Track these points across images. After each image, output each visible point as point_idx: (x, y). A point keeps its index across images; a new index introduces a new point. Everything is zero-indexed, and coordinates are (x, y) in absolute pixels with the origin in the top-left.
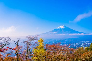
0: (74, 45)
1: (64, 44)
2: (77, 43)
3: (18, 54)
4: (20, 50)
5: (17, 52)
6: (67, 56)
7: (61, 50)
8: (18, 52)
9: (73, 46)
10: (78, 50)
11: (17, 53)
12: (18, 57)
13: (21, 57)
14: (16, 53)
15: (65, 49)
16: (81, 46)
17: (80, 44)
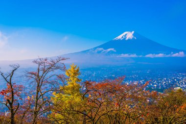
0: (159, 83)
1: (134, 80)
2: (166, 76)
3: (11, 107)
4: (18, 96)
5: (11, 101)
6: (140, 112)
7: (125, 95)
8: (13, 101)
9: (155, 86)
10: (168, 94)
11: (11, 104)
12: (13, 114)
13: (22, 115)
14: (8, 104)
15: (136, 92)
16: (177, 86)
17: (174, 80)
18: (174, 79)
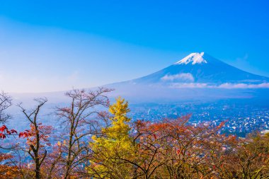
0: (239, 124)
1: (203, 119)
3: (36, 155)
4: (45, 140)
5: (35, 147)
6: (213, 164)
7: (192, 140)
8: (38, 147)
9: (234, 128)
10: (252, 140)
11: (36, 151)
12: (38, 166)
13: (50, 167)
14: (32, 152)
15: (207, 137)
16: (265, 129)
17: (260, 120)
18: (261, 118)
